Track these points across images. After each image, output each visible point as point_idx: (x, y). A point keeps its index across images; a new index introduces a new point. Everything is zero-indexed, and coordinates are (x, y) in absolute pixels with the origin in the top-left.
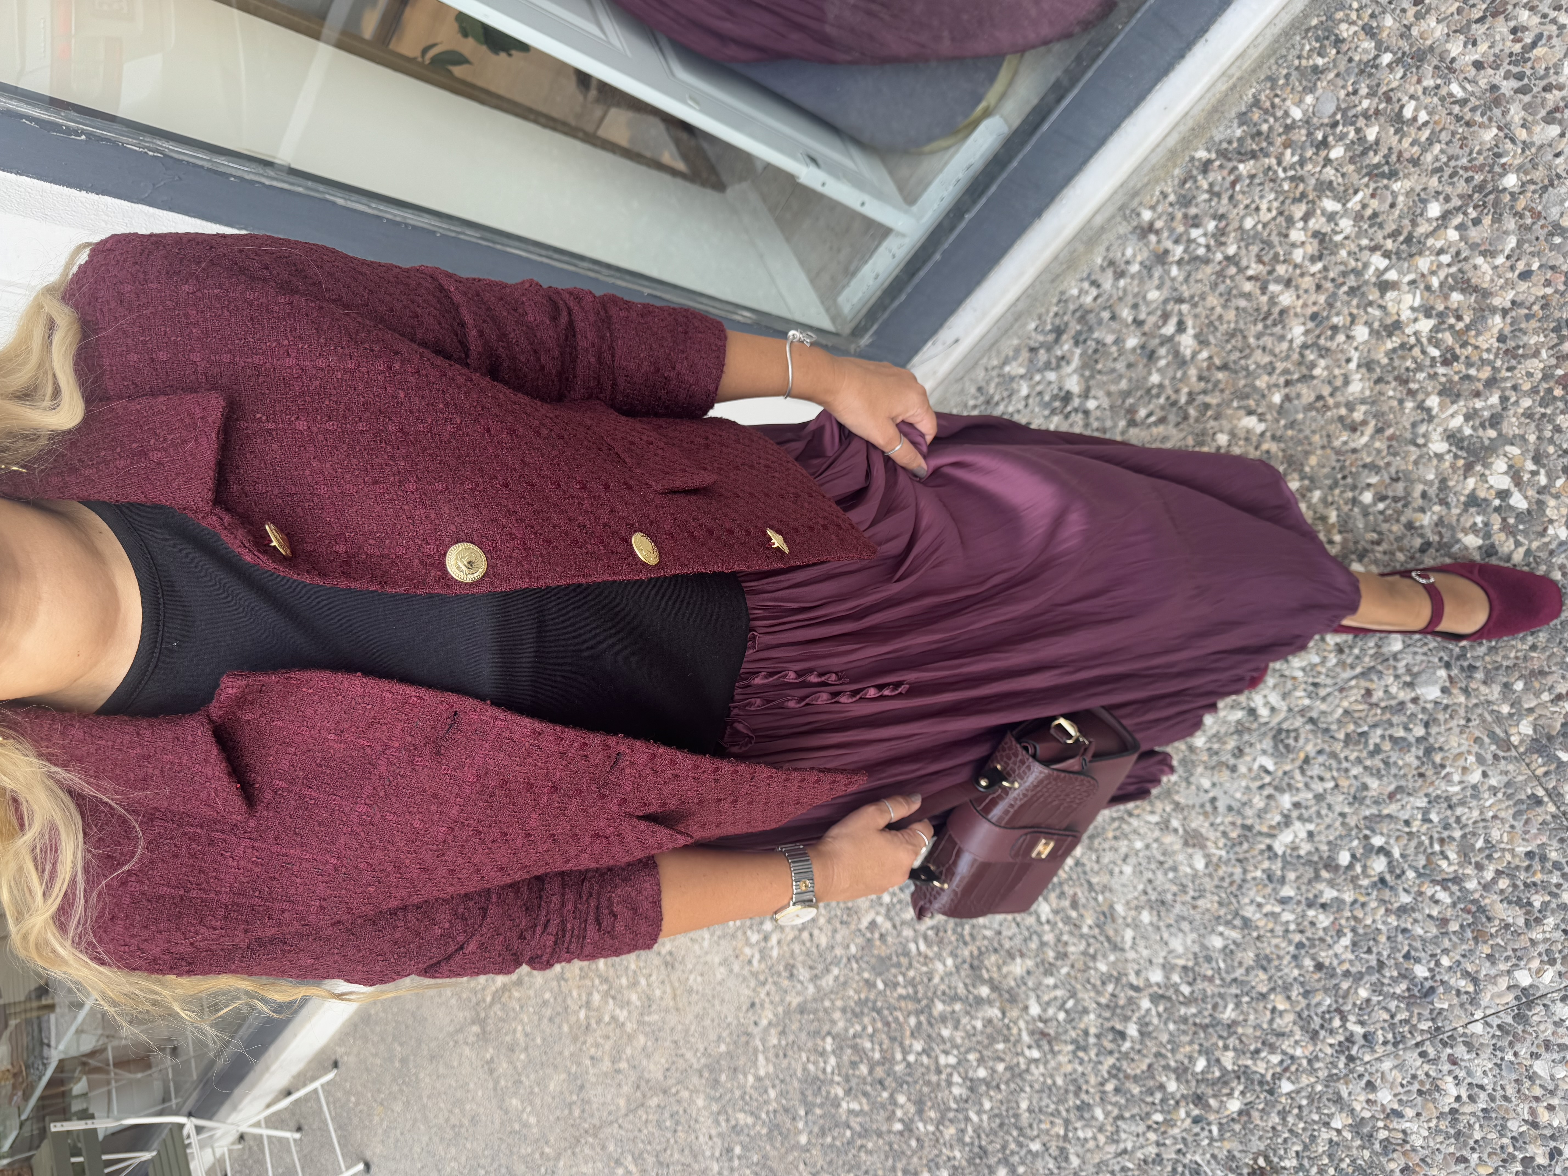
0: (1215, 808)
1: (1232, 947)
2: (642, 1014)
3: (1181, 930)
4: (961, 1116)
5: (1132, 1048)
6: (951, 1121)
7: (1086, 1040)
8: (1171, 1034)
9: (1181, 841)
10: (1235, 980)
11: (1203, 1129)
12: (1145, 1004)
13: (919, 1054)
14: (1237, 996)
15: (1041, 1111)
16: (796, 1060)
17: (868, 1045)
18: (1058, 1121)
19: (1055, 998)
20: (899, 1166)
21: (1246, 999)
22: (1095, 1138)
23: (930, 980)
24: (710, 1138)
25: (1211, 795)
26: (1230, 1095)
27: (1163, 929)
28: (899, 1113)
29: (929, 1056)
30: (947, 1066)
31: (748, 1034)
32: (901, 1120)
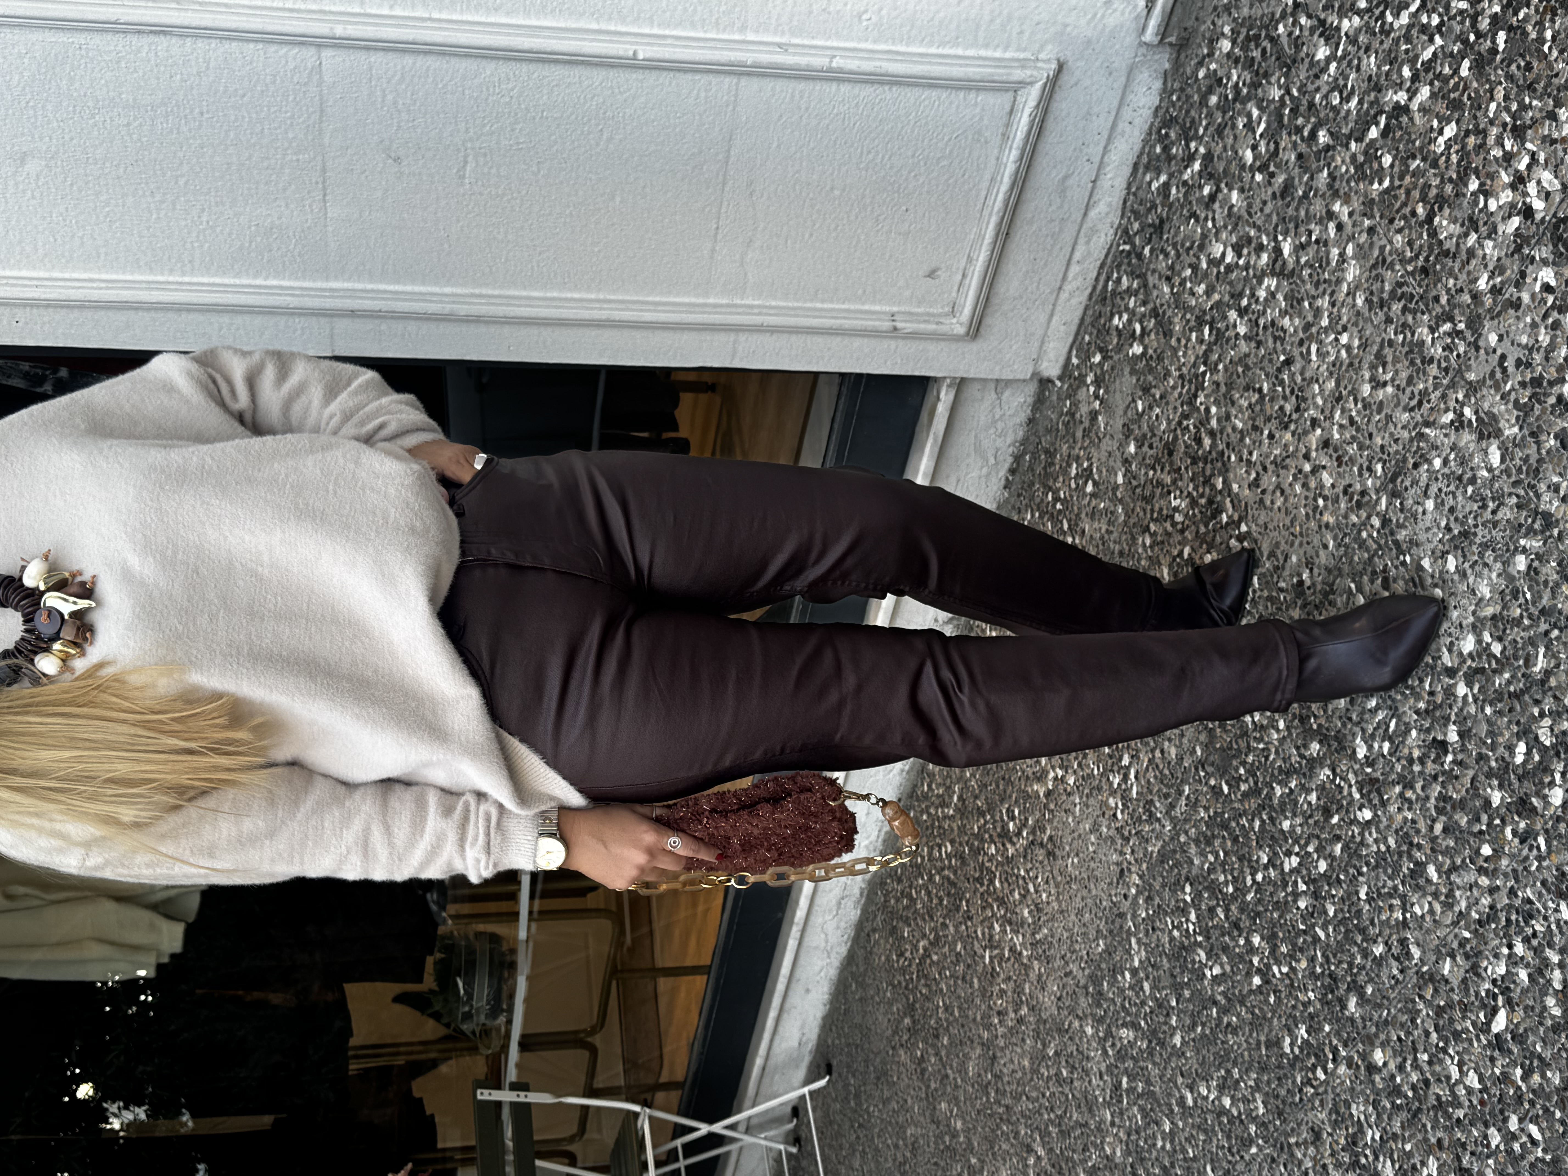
0: (1504, 370)
1: (1536, 564)
2: (1033, 934)
3: (1486, 565)
4: (1309, 939)
5: (1454, 762)
6: (1301, 950)
7: (1412, 771)
8: (1488, 721)
9: (1474, 437)
10: (1543, 612)
11: (1531, 848)
12: (1462, 689)
13: (1266, 867)
14: (1547, 633)
15: (1379, 894)
16: (1162, 930)
17: (1222, 878)
18: (1396, 902)
19: (1379, 723)
20: (1263, 1038)
21: (1555, 633)
22: (1431, 911)
23: (1267, 758)
24: (1101, 1078)
25: (1499, 352)
26: (1552, 784)
27: (1469, 572)
28: (1256, 961)
29: (1274, 867)
30: (1292, 871)
31: (1122, 915)
32: (1259, 971)
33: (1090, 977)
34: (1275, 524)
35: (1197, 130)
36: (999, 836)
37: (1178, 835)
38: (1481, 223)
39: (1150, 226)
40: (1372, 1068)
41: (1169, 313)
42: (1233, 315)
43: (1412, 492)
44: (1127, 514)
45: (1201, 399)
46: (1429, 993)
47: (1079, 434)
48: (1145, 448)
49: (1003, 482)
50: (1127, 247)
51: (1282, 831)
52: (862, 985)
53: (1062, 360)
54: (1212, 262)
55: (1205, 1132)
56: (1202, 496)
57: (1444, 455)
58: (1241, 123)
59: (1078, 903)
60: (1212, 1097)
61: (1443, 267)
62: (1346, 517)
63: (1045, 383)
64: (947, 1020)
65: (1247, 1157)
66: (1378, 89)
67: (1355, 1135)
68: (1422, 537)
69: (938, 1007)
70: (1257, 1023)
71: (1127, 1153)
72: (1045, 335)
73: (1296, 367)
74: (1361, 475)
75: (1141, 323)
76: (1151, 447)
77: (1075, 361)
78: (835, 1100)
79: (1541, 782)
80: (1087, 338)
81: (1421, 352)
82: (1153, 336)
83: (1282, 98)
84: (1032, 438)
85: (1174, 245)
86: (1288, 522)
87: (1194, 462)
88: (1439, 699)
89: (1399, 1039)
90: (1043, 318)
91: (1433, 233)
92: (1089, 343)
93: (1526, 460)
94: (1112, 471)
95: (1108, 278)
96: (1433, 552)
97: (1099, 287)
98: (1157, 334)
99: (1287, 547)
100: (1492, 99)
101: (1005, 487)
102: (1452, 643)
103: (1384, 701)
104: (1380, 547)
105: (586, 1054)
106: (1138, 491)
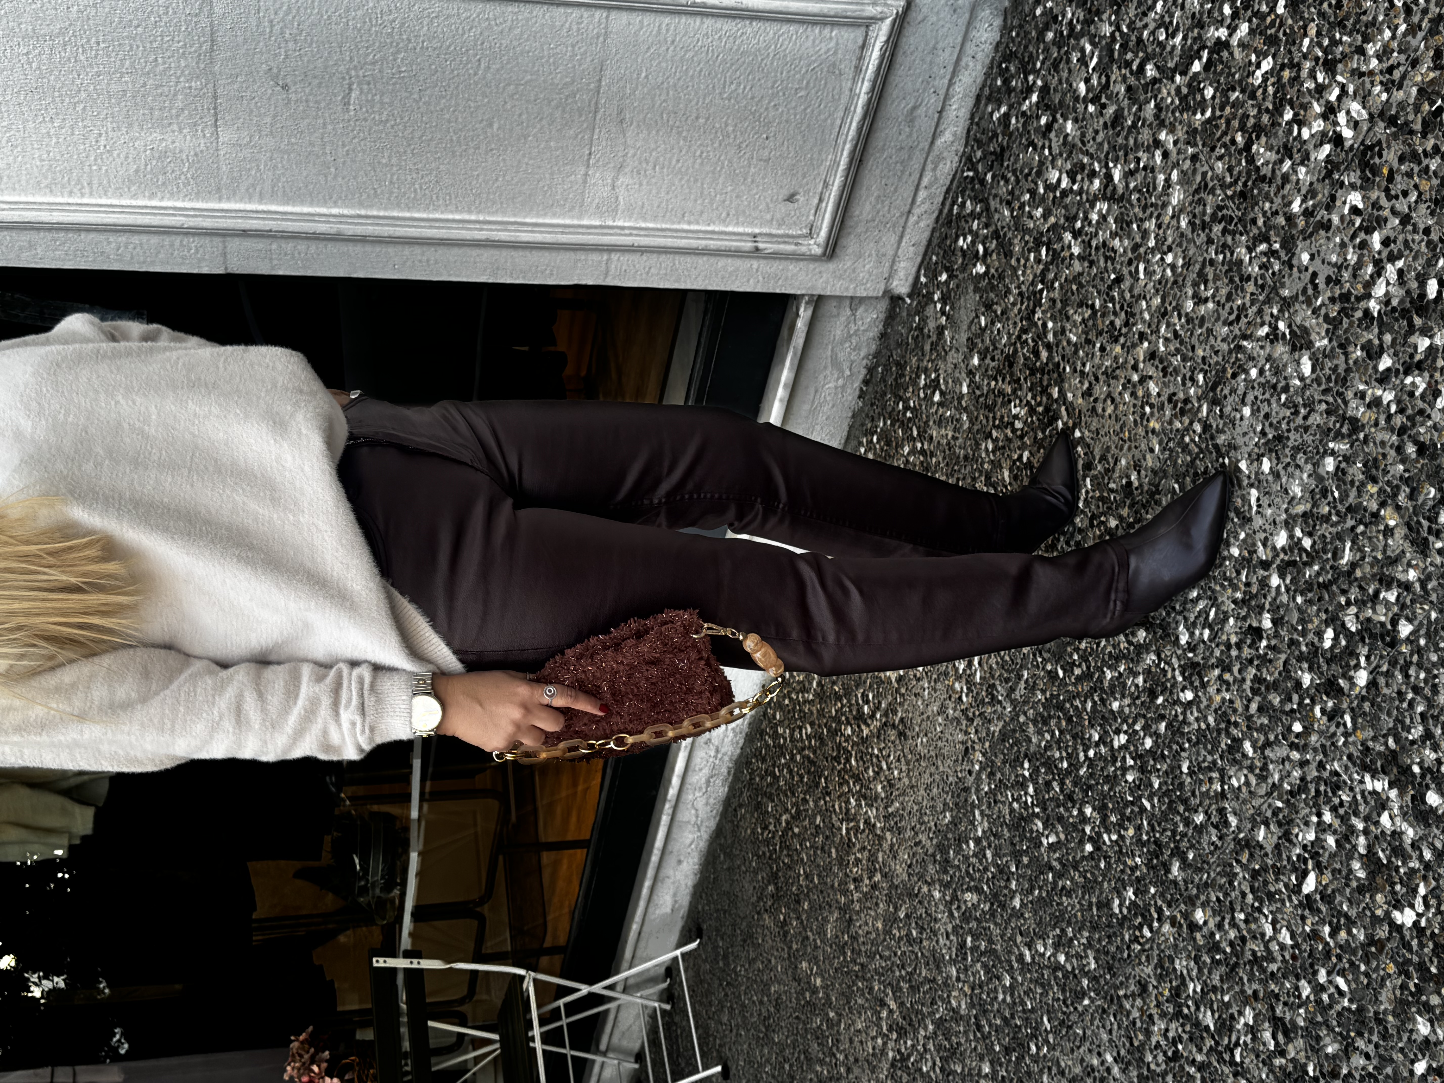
14: (1353, 528)
15: (1200, 768)
18: (1215, 775)
21: (1360, 529)
22: (1247, 783)
25: (1311, 270)
26: (1357, 666)
27: (1282, 472)
29: (1105, 744)
30: (1121, 747)
32: (1091, 839)
33: (938, 846)
34: (1106, 429)
35: (1034, 64)
36: (855, 718)
37: (1018, 715)
38: (1295, 150)
39: (991, 153)
40: (1193, 927)
41: (1010, 235)
42: (1068, 236)
43: (1230, 399)
44: (971, 421)
45: (1039, 314)
46: (1244, 858)
47: (927, 347)
48: (988, 361)
49: (857, 393)
50: (971, 174)
51: (1112, 711)
52: (729, 856)
53: (911, 279)
54: (1049, 187)
55: (1042, 986)
56: (1039, 404)
57: (1260, 365)
58: (1075, 57)
59: (926, 778)
60: (1048, 954)
61: (1260, 191)
62: (1170, 423)
63: (895, 300)
64: (807, 886)
65: (1080, 1009)
66: (1201, 25)
67: (1178, 987)
68: (1240, 441)
69: (799, 875)
70: (1089, 886)
71: (971, 1006)
72: (896, 255)
73: (1126, 285)
74: (1184, 384)
75: (984, 245)
76: (993, 359)
77: (923, 279)
78: (705, 961)
79: (1348, 665)
80: (934, 258)
81: (1239, 270)
82: (994, 256)
83: (1113, 34)
84: (884, 351)
85: (1014, 172)
86: (1117, 428)
87: (1033, 373)
88: (1254, 590)
89: (1218, 899)
90: (894, 239)
91: (1251, 160)
92: (936, 263)
93: (1335, 369)
94: (958, 382)
95: (954, 203)
96: (1250, 455)
97: (946, 211)
98: (998, 254)
99: (1117, 451)
100: (1305, 35)
101: (859, 397)
102: (1266, 539)
103: (1205, 592)
104: (1201, 451)
105: (475, 923)
106: (981, 400)
